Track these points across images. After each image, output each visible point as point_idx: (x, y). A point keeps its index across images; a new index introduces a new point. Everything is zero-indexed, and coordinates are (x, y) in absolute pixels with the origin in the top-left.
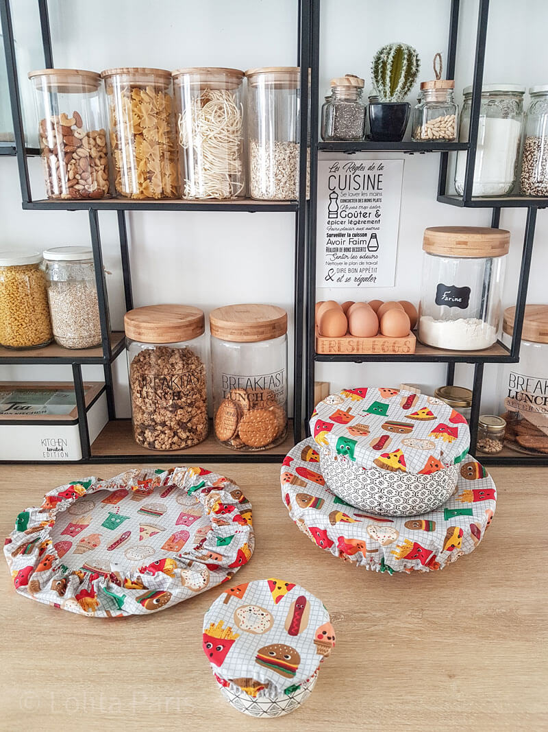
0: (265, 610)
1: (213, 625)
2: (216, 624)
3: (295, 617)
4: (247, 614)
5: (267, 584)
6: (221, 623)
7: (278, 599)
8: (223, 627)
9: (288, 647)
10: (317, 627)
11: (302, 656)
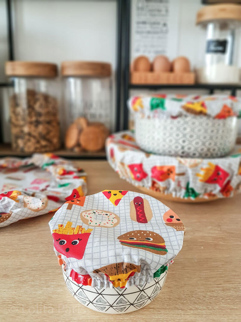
0: (108, 212)
1: (62, 226)
2: (65, 225)
3: (137, 211)
4: (93, 215)
5: (103, 195)
6: (70, 224)
7: (117, 202)
8: (73, 226)
9: (145, 232)
10: (162, 215)
11: (164, 236)
